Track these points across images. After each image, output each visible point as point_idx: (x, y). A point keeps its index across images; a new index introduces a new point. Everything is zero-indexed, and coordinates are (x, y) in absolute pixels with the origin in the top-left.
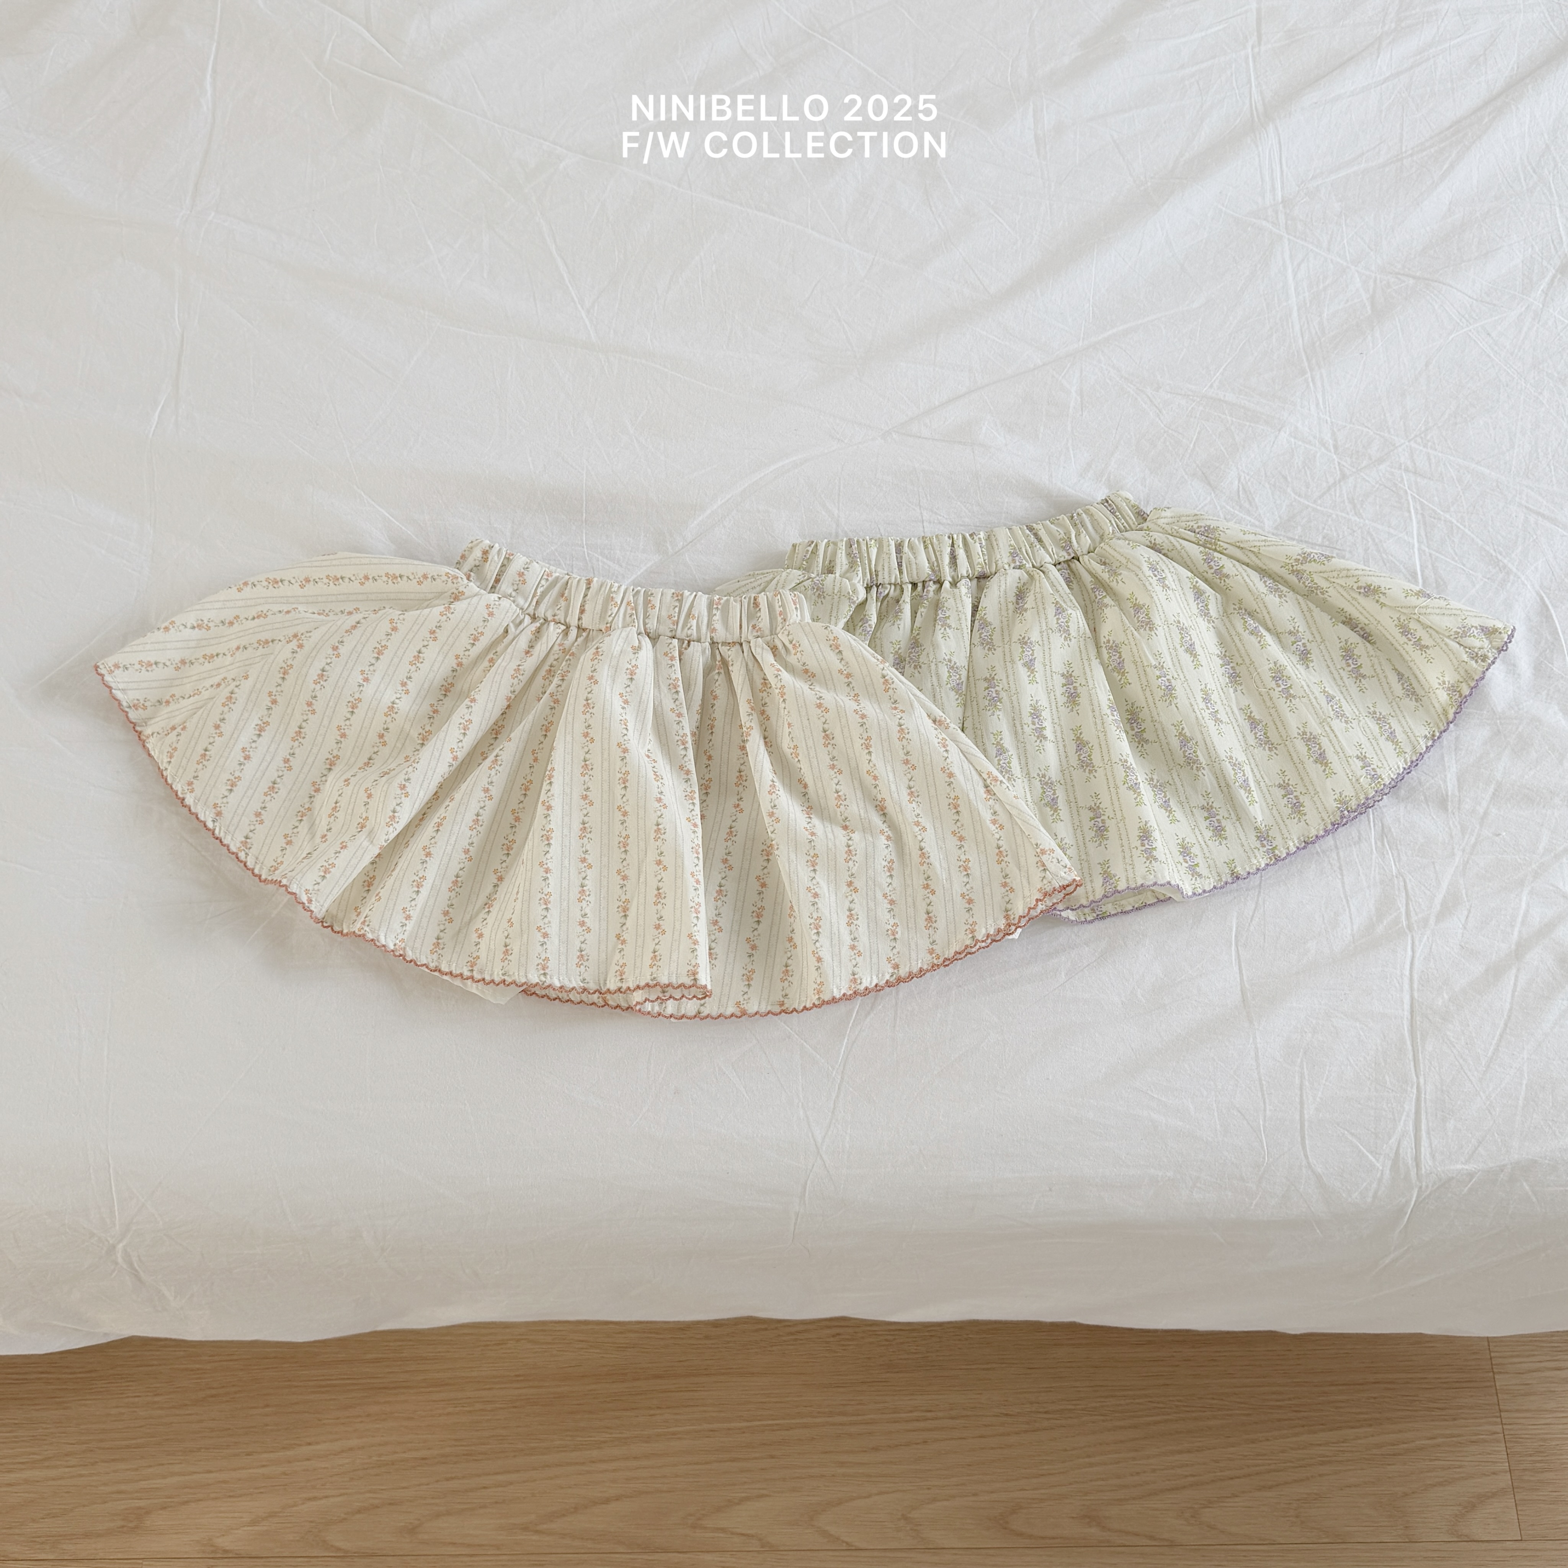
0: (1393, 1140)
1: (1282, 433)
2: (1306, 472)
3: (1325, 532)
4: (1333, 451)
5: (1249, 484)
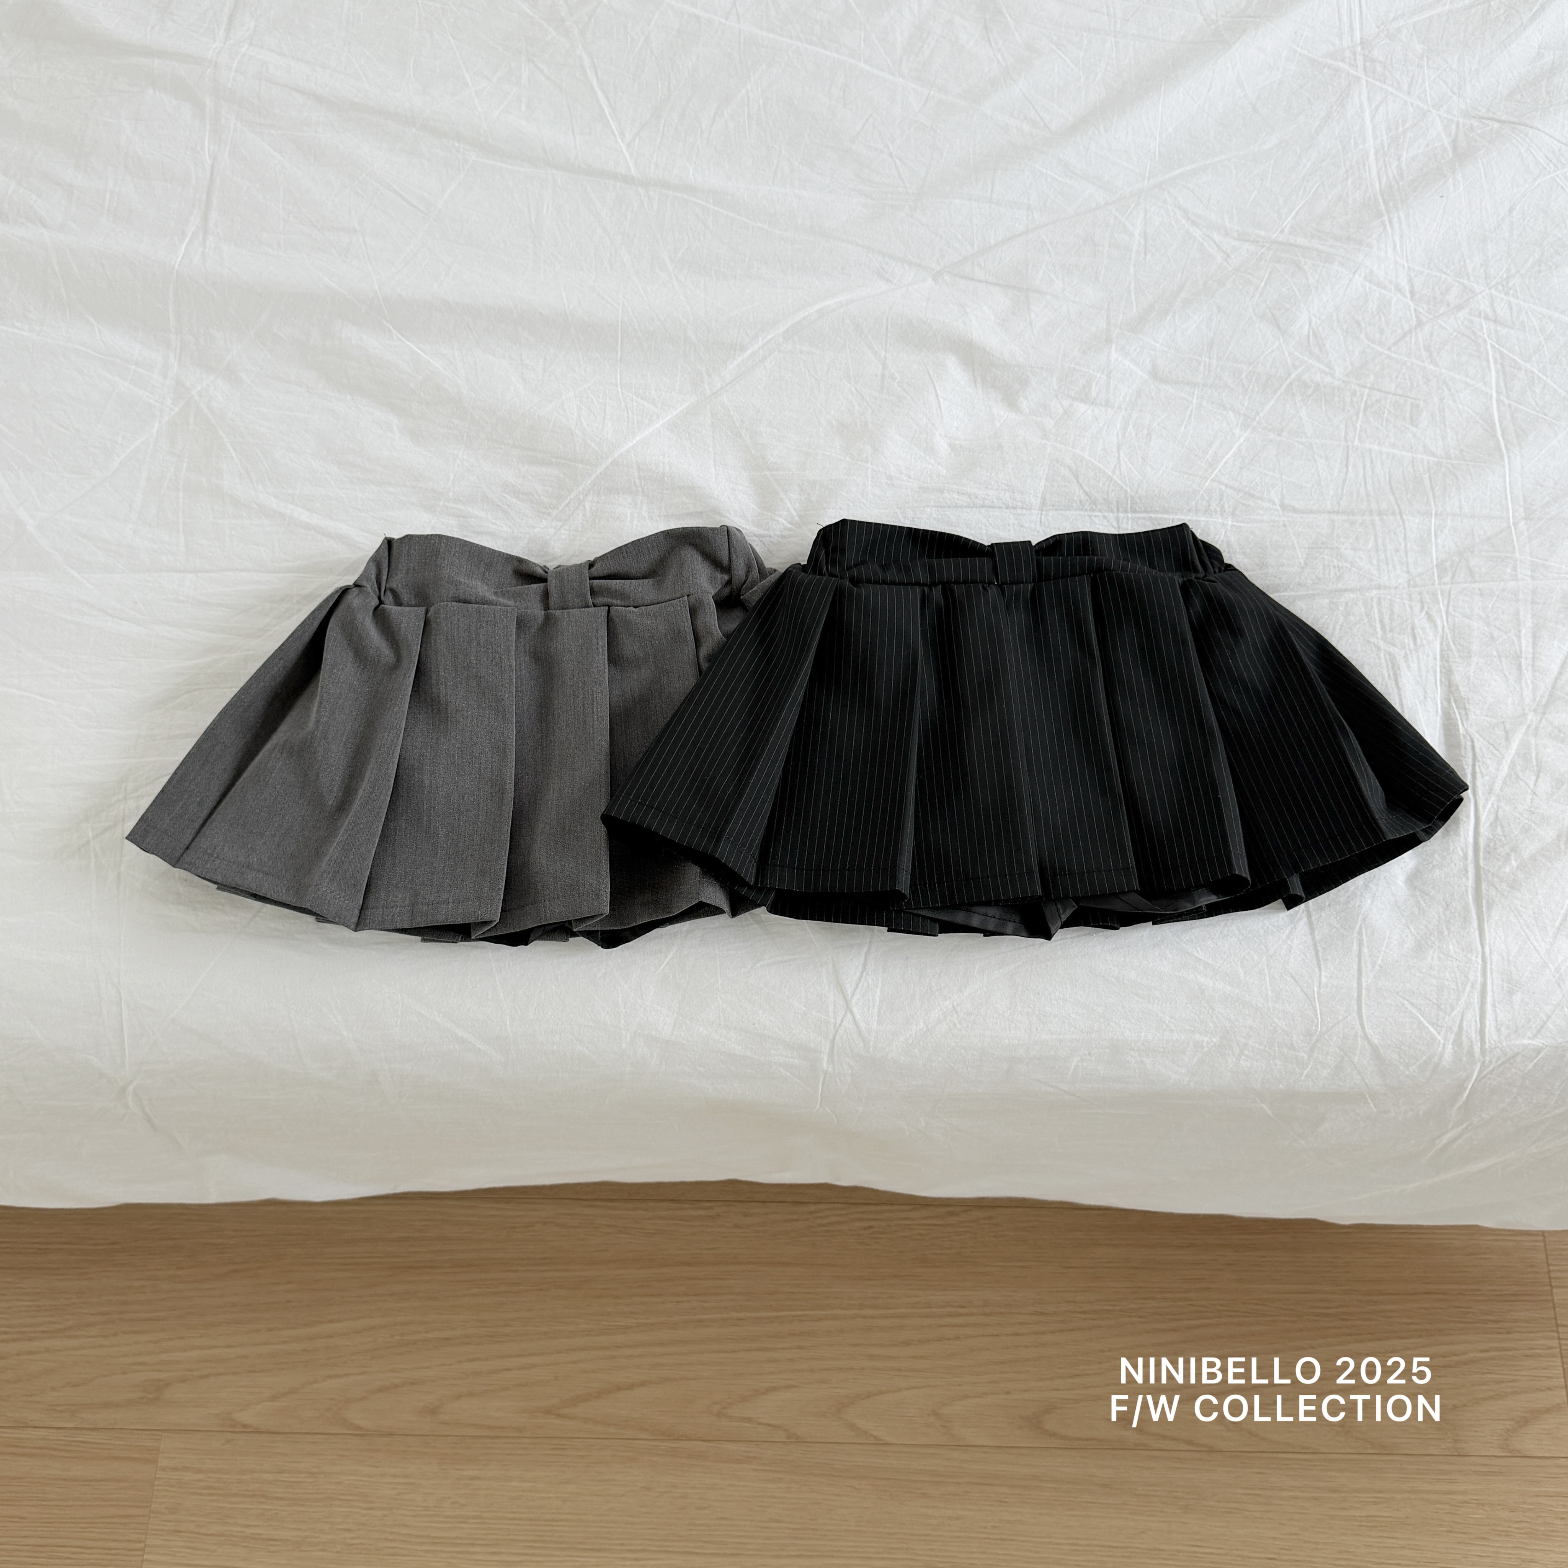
0: (1455, 1012)
1: (1357, 276)
2: (1380, 318)
3: (1399, 380)
4: (1409, 297)
5: (1320, 329)
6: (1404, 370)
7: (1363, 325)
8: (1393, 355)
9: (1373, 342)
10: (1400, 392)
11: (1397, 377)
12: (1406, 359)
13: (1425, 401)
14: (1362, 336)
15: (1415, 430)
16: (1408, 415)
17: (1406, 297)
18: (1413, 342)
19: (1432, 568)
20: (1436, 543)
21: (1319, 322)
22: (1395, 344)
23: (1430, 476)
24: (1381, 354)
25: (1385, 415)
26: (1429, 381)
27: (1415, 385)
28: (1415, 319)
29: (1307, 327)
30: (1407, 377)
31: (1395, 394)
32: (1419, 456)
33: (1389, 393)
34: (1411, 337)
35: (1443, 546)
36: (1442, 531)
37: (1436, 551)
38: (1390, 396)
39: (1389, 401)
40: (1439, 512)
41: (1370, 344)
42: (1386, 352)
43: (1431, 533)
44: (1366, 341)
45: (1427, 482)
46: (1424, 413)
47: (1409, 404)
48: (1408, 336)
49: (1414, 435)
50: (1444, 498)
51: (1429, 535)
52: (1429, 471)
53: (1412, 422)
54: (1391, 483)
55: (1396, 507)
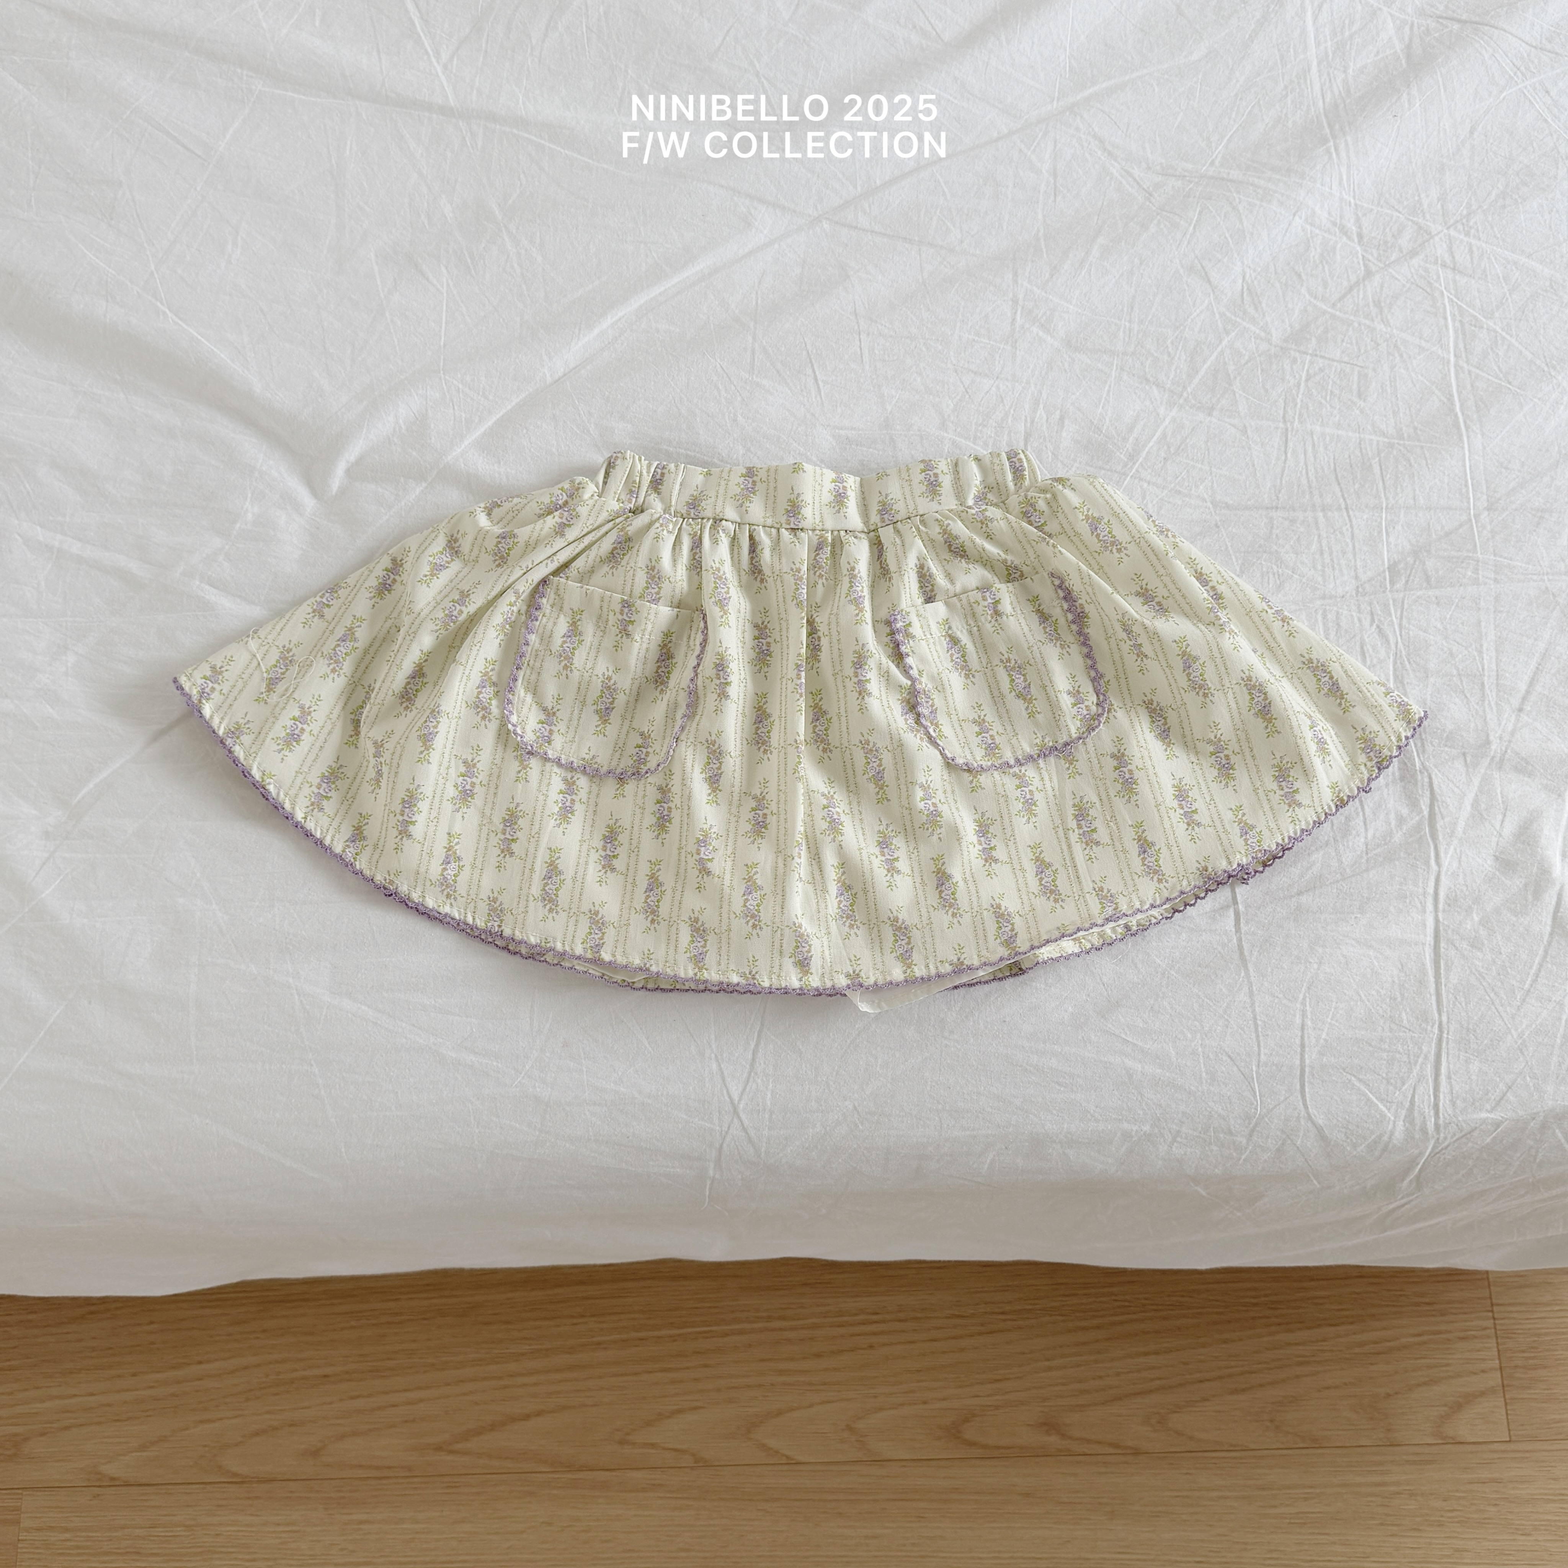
0: (1407, 1086)
1: (1297, 218)
2: (1324, 267)
3: (1344, 344)
4: (1356, 239)
5: (1256, 282)
6: (1350, 333)
7: (1304, 277)
8: (1338, 313)
9: (1315, 298)
10: (1346, 359)
11: (1343, 341)
12: (1352, 318)
13: (1374, 370)
14: (1303, 291)
15: (1363, 404)
16: (1355, 386)
17: (1352, 240)
18: (1361, 296)
19: (1384, 572)
20: (1387, 542)
21: (1254, 275)
22: (1340, 300)
23: (1380, 460)
24: (1324, 313)
25: (1330, 387)
26: (1378, 345)
27: (1362, 351)
28: (1363, 269)
29: (1241, 281)
30: (1354, 341)
31: (1340, 362)
32: (1367, 437)
33: (1333, 360)
34: (1358, 291)
35: (1396, 545)
36: (1394, 528)
37: (1388, 551)
38: (1335, 364)
39: (1333, 369)
40: (1390, 506)
41: (1312, 300)
42: (1329, 310)
43: (1382, 530)
44: (1307, 296)
45: (1376, 469)
46: (1374, 384)
47: (1356, 373)
48: (1355, 291)
49: (1362, 412)
50: (1396, 488)
51: (1380, 532)
52: (1379, 454)
53: (1360, 395)
54: (1335, 470)
55: (1342, 500)
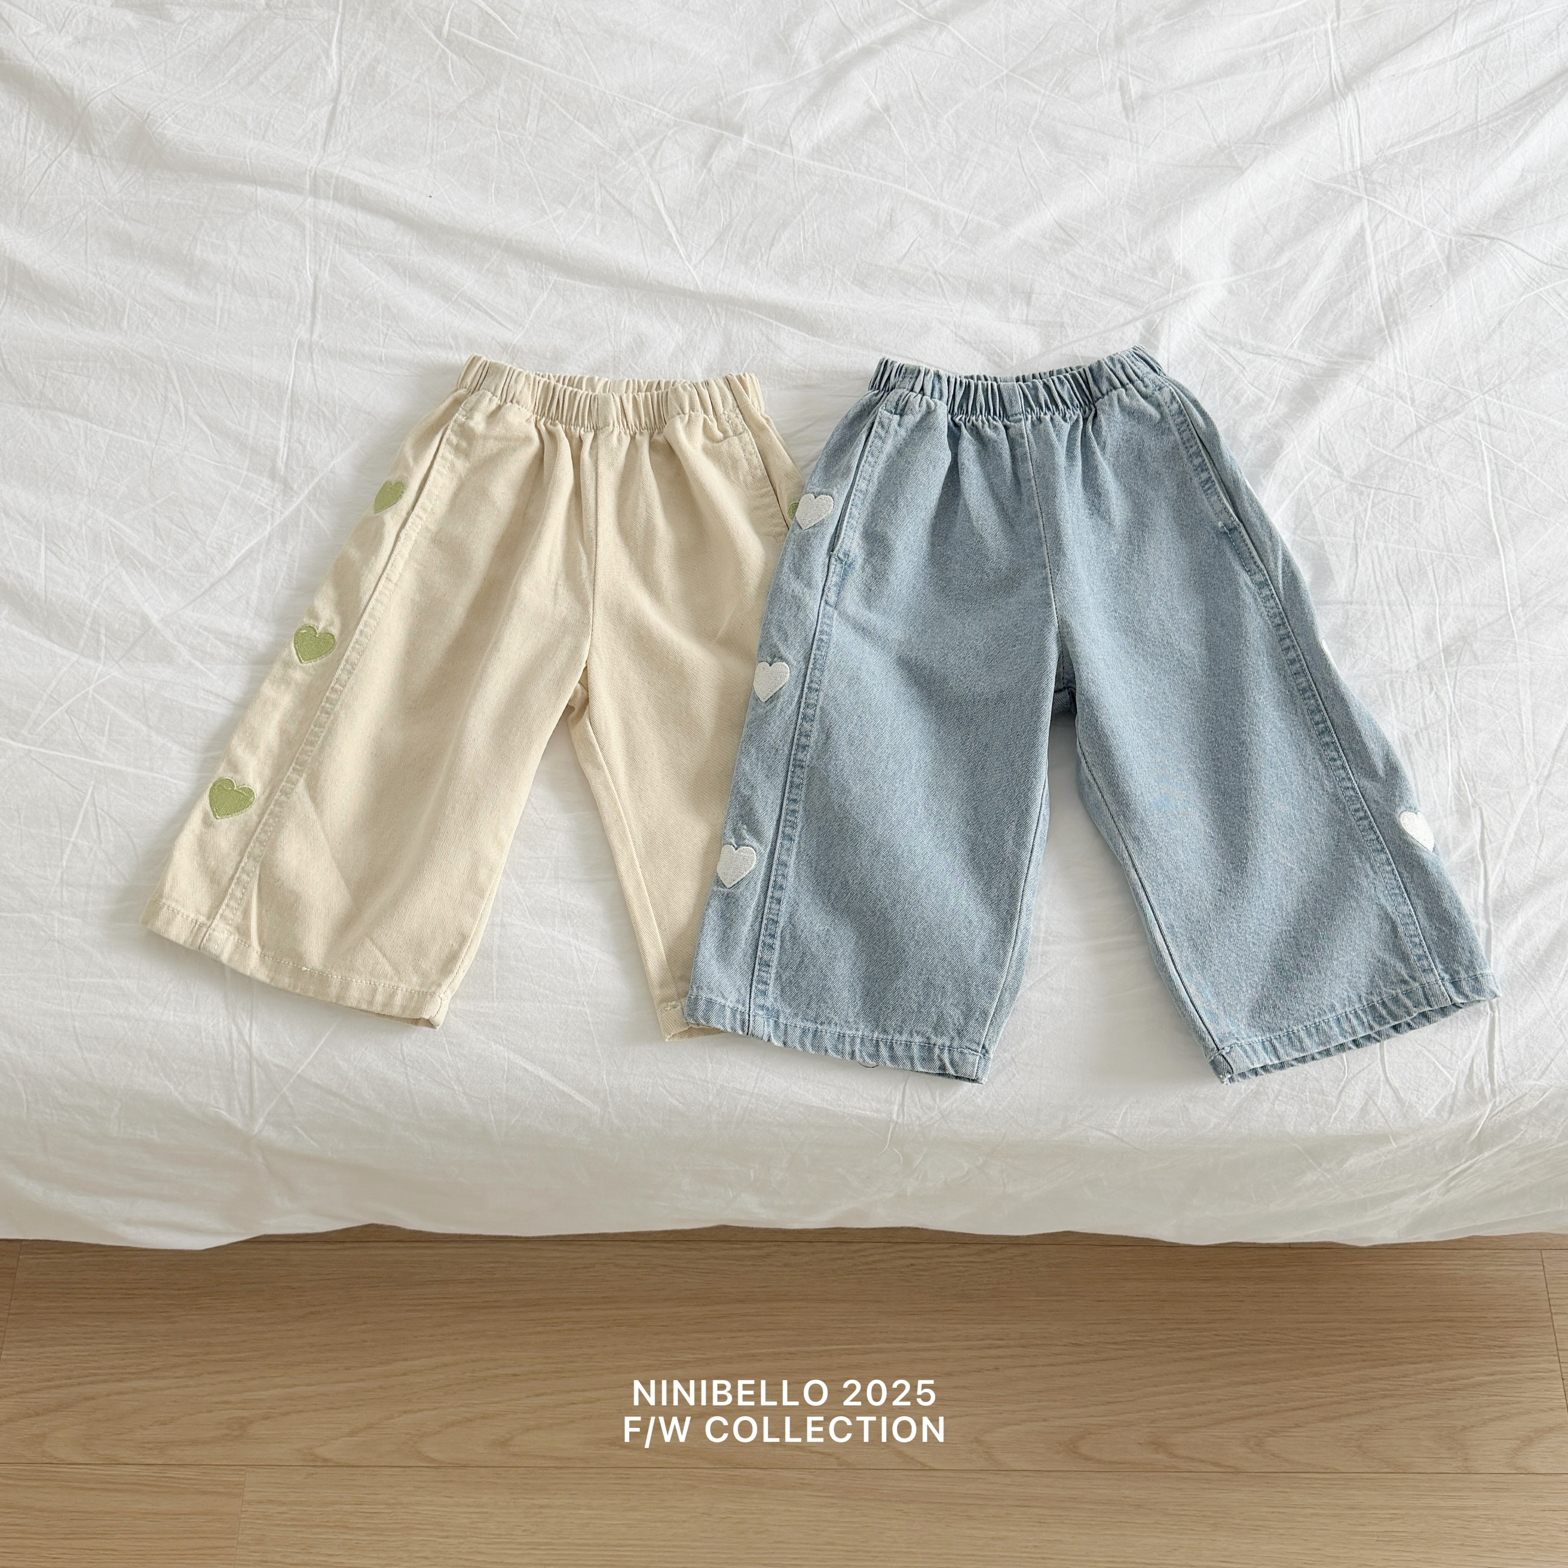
0: (1467, 1056)
1: (1361, 385)
2: (1383, 424)
3: (1402, 480)
4: (1409, 402)
5: (1330, 434)
6: (1406, 471)
7: (1368, 431)
8: (1396, 457)
9: (1378, 445)
10: (1403, 491)
11: (1401, 478)
12: (1408, 460)
13: (1427, 499)
14: (1368, 440)
15: (1418, 525)
16: (1411, 512)
17: (1407, 403)
18: (1415, 444)
19: (1439, 653)
20: (1441, 630)
21: (1328, 427)
22: (1398, 447)
23: (1433, 568)
24: (1385, 456)
25: (1391, 513)
26: (1429, 481)
27: (1417, 485)
28: (1415, 424)
29: (1318, 431)
30: (1410, 478)
31: (1399, 493)
32: (1422, 550)
33: (1393, 492)
34: (1412, 440)
35: (1448, 632)
36: (1446, 619)
37: (1442, 637)
38: (1395, 495)
39: (1394, 499)
40: (1442, 603)
41: (1375, 447)
42: (1389, 454)
43: (1436, 620)
44: (1371, 445)
45: (1431, 575)
46: (1426, 510)
47: (1412, 502)
48: (1410, 440)
49: (1417, 531)
50: (1447, 589)
51: (1434, 623)
52: (1432, 563)
53: (1415, 519)
54: (1397, 575)
55: (1403, 598)
